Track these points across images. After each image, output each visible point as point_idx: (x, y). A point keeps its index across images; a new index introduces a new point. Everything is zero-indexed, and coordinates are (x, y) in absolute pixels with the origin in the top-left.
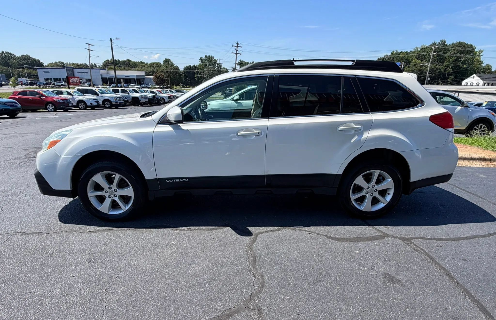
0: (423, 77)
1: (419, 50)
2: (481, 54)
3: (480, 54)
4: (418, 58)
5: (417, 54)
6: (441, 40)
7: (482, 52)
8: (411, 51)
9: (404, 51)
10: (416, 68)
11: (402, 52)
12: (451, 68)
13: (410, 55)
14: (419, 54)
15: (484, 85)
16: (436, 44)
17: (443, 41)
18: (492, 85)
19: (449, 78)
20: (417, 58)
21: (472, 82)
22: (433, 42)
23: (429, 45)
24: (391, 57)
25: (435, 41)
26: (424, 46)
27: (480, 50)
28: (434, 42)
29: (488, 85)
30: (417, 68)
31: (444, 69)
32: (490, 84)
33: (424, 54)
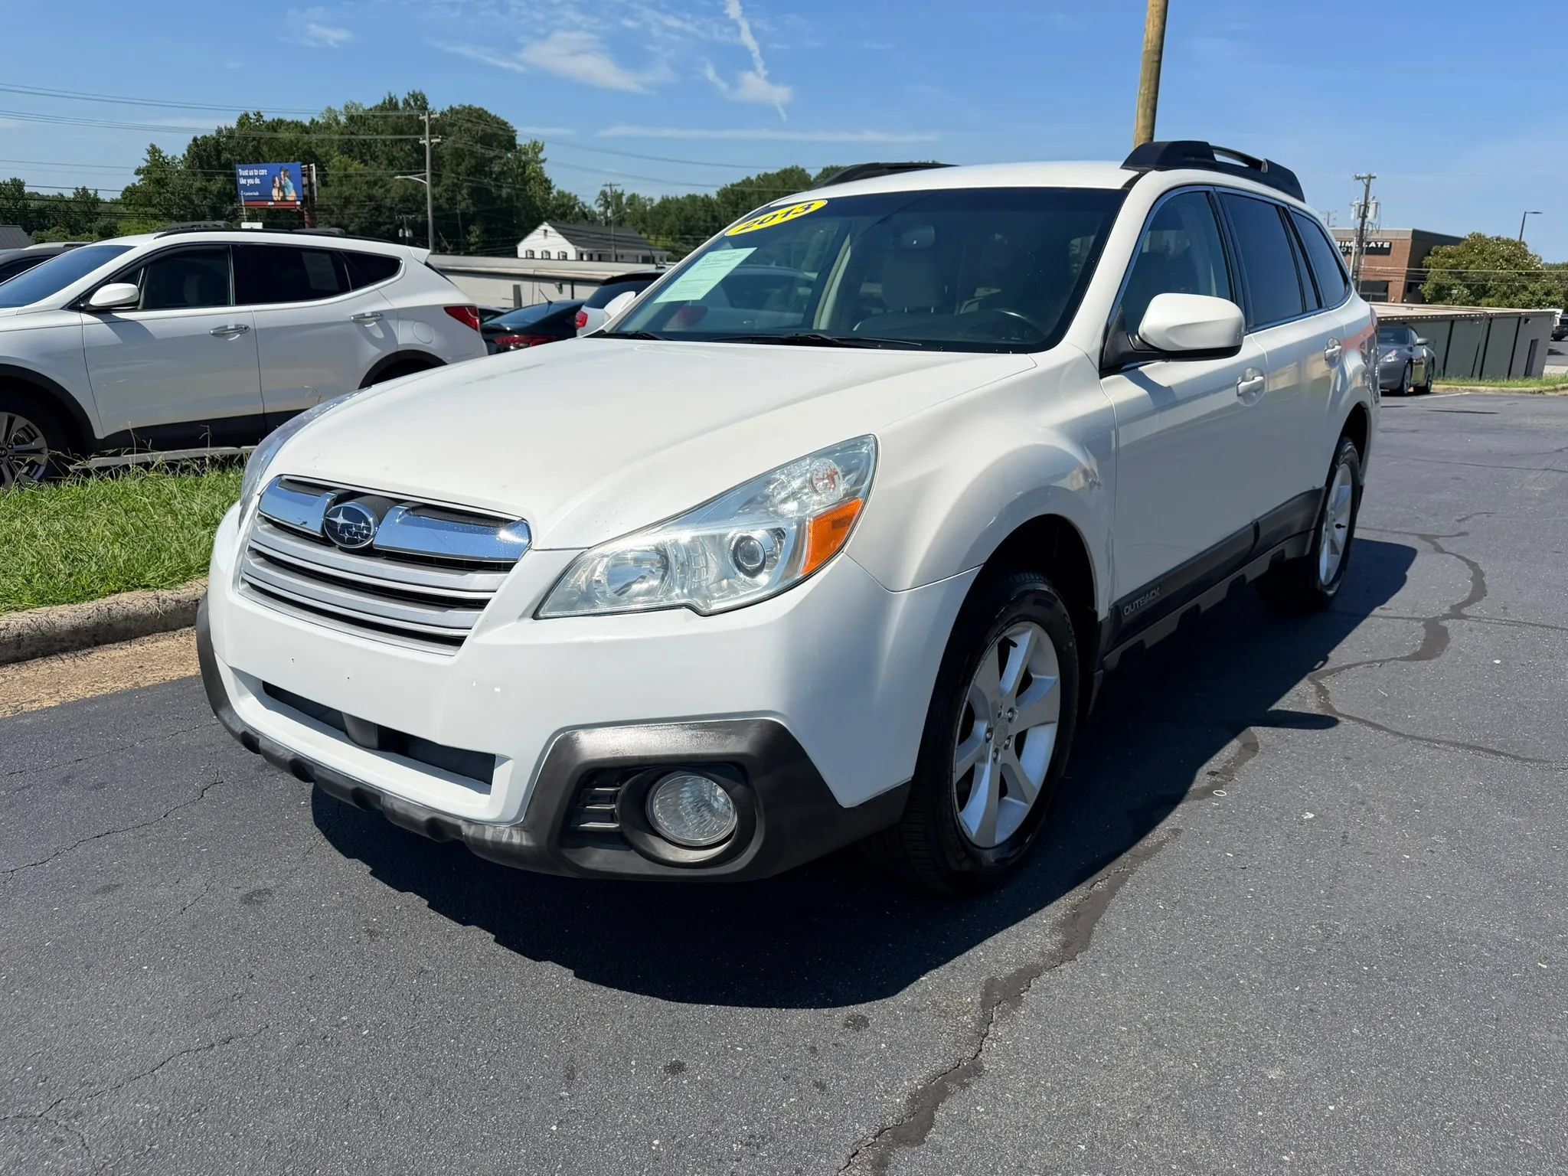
0: (386, 224)
1: (343, 119)
2: (541, 156)
3: (536, 154)
4: (347, 149)
5: (342, 137)
6: (411, 93)
7: (542, 149)
8: (313, 120)
9: (288, 118)
10: (353, 191)
11: (280, 122)
12: (466, 196)
13: (314, 137)
14: (347, 137)
15: (582, 259)
16: (396, 104)
17: (419, 97)
18: (600, 259)
19: (469, 233)
20: (346, 153)
21: (546, 249)
22: (387, 98)
23: (372, 105)
24: (245, 139)
25: (392, 96)
26: (357, 110)
27: (536, 142)
28: (391, 99)
29: (591, 258)
30: (356, 189)
31: (447, 199)
32: (595, 257)
33: (365, 137)
